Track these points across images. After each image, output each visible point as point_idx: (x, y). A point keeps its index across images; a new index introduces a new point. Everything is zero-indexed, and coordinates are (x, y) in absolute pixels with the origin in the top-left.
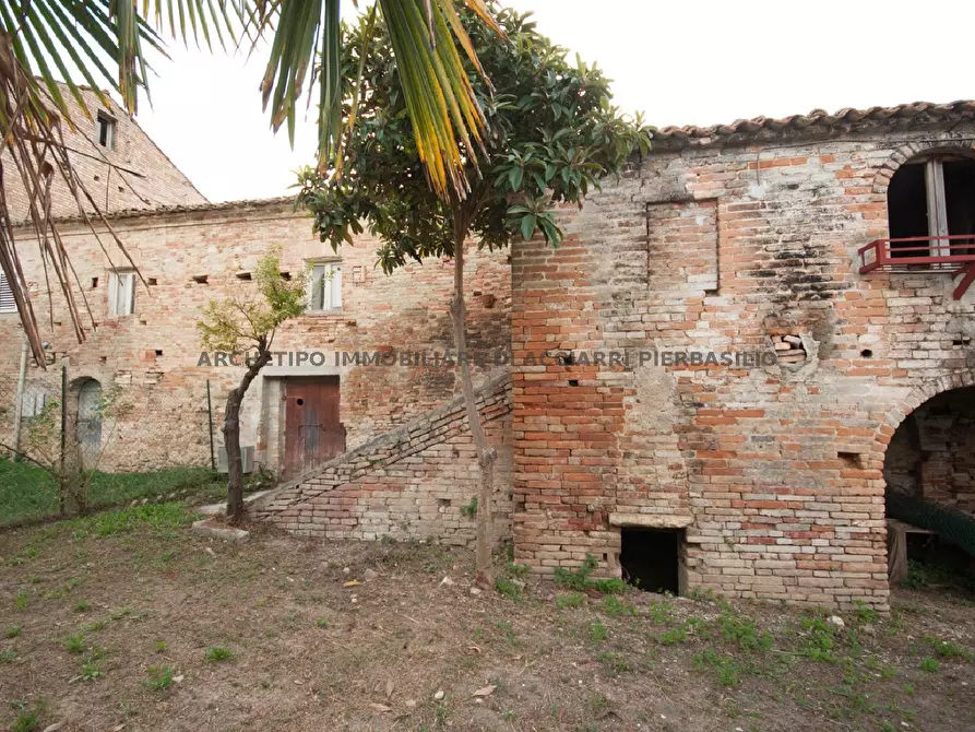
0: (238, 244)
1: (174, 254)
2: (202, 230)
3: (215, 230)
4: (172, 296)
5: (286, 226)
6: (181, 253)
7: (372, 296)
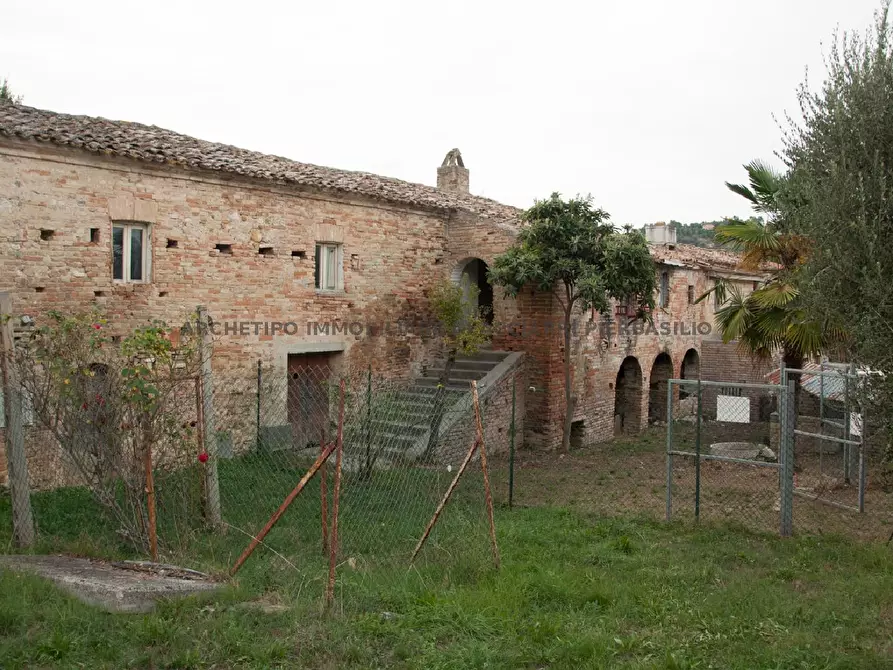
0: (261, 214)
1: (195, 214)
2: (225, 191)
3: (238, 195)
4: (196, 264)
5: (301, 205)
6: (204, 213)
7: (363, 281)
